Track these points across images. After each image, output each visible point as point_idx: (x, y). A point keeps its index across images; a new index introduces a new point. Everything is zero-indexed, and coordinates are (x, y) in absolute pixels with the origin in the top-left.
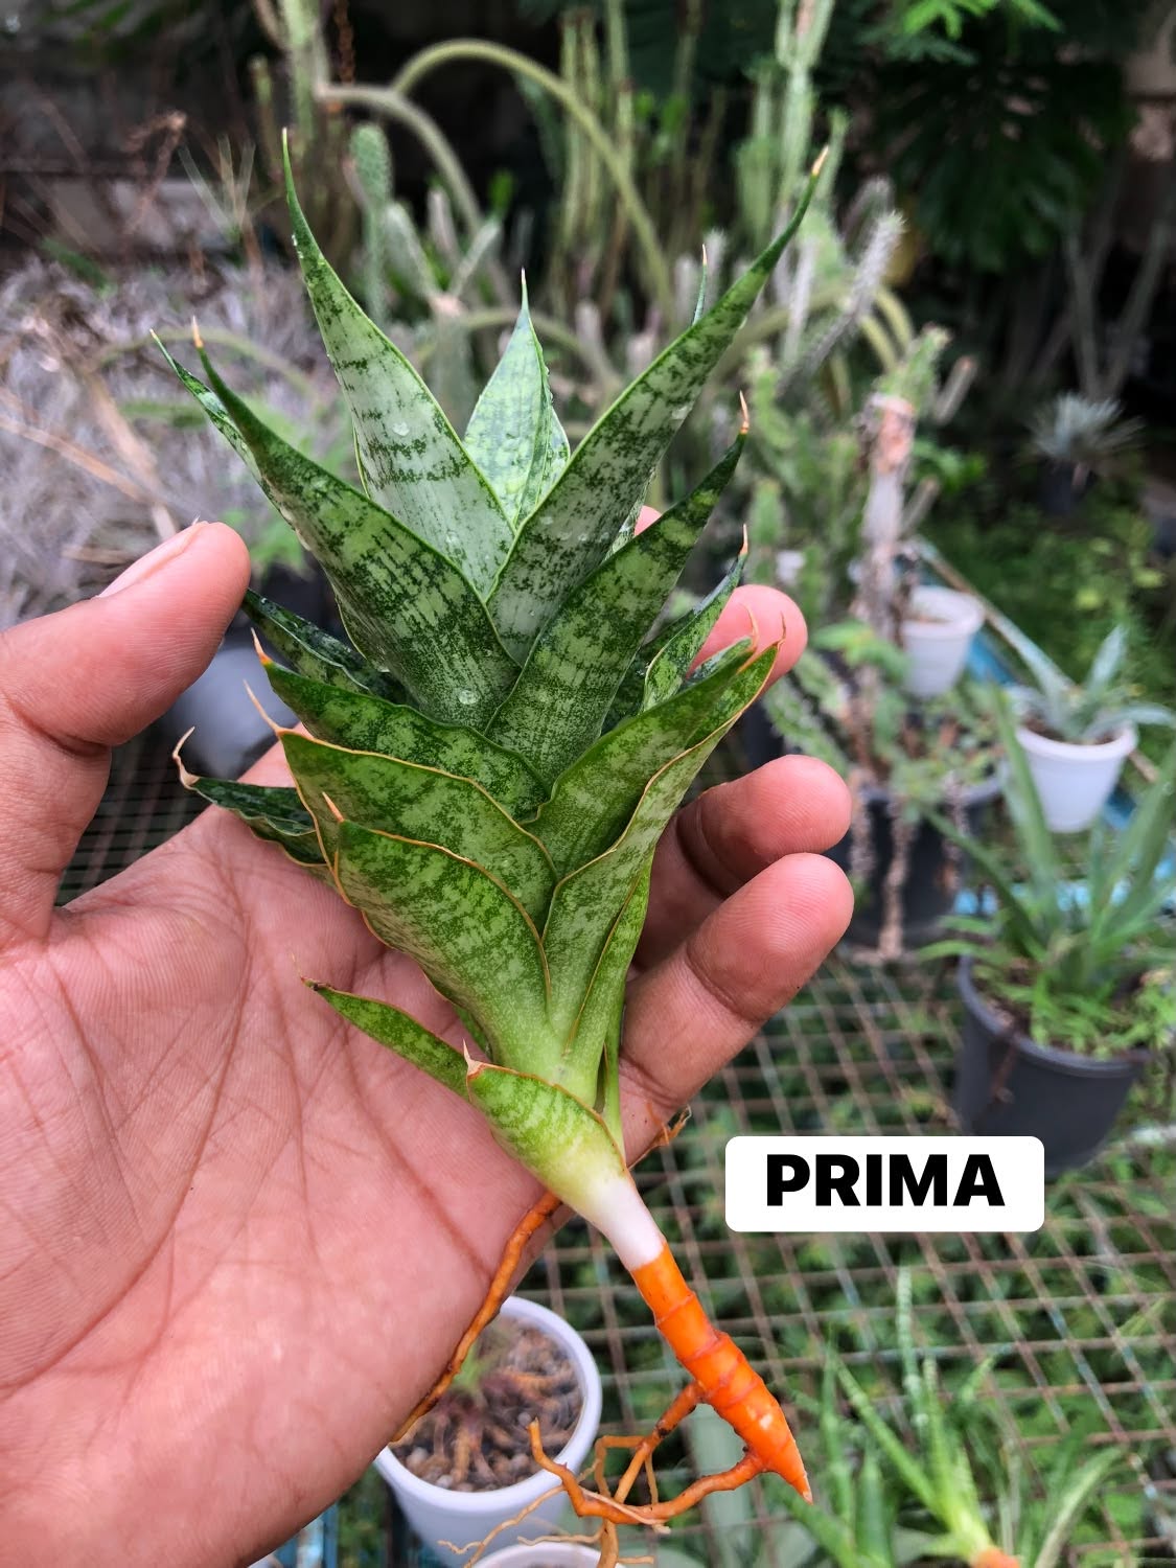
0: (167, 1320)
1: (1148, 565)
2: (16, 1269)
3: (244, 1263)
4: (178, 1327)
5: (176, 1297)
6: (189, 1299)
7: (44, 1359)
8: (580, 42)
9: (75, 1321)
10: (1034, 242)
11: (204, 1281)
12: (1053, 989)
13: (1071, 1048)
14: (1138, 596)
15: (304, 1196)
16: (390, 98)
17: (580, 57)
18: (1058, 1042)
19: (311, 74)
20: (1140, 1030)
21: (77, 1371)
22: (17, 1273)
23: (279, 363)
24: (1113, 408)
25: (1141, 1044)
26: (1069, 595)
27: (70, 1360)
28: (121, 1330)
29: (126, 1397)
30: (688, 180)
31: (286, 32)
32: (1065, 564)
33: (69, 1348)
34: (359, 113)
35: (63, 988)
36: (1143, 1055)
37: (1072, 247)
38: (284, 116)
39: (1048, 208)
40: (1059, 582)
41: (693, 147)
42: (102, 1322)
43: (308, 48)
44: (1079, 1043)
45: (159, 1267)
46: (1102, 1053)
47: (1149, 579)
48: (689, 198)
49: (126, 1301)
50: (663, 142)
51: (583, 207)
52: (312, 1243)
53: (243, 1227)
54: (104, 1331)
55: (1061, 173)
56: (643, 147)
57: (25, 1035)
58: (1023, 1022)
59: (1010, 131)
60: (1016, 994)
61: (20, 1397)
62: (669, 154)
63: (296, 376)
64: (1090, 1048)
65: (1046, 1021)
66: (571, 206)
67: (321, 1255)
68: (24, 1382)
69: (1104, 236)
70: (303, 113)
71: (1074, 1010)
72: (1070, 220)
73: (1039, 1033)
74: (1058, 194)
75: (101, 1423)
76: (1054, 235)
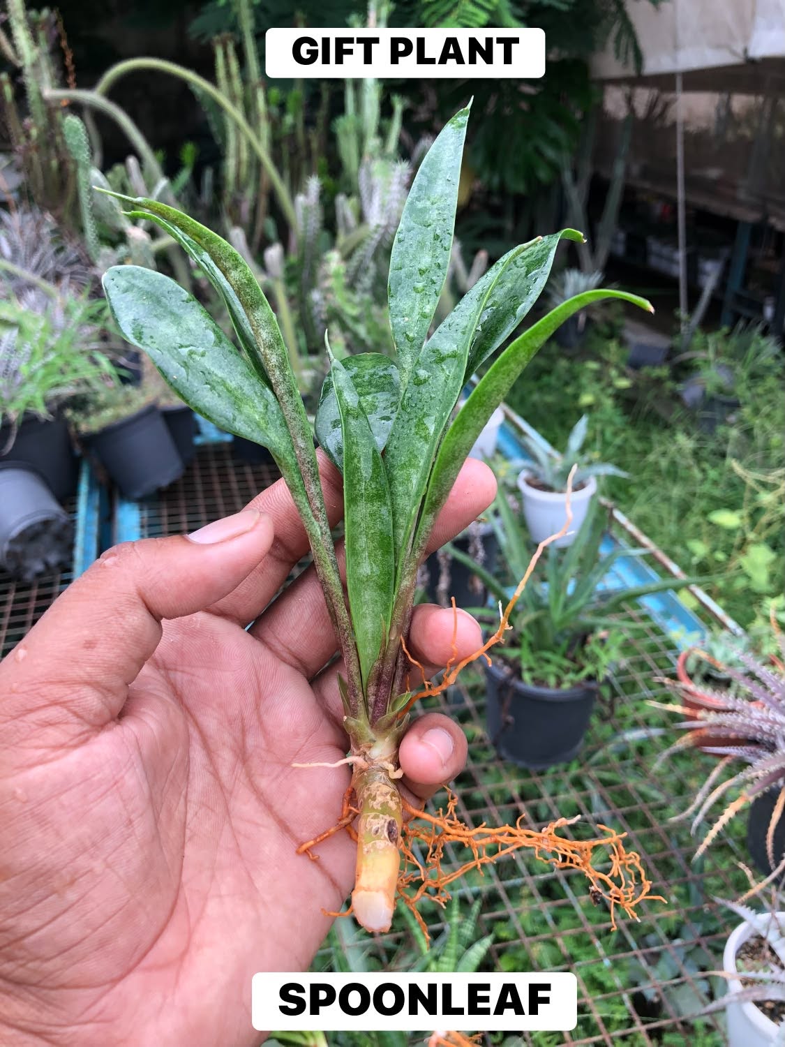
0: (190, 934)
1: (623, 374)
2: (120, 910)
3: (220, 896)
4: (197, 938)
5: (192, 920)
6: (198, 921)
7: (131, 964)
8: (226, 56)
9: (148, 939)
10: (543, 174)
11: (203, 910)
12: (534, 648)
13: (548, 686)
14: (619, 396)
15: (240, 854)
16: (94, 97)
17: (227, 65)
18: (539, 682)
19: (39, 82)
20: (589, 669)
21: (149, 969)
22: (120, 912)
23: (36, 278)
24: (599, 276)
25: (591, 678)
26: (576, 397)
27: (144, 963)
28: (170, 942)
29: (177, 982)
30: (308, 143)
31: (19, 57)
32: (573, 377)
33: (145, 954)
34: (76, 108)
35: (137, 740)
36: (593, 685)
37: (567, 176)
38: (23, 110)
39: (550, 153)
40: (570, 390)
41: (309, 122)
42: (161, 938)
43: (35, 65)
44: (552, 681)
45: (180, 902)
46: (566, 686)
47: (623, 383)
48: (309, 155)
49: (169, 925)
50: (289, 119)
51: (239, 164)
52: (251, 881)
53: (213, 877)
54: (161, 944)
55: (556, 131)
56: (275, 124)
57: (124, 770)
58: (517, 672)
59: (524, 106)
60: (512, 653)
61: (119, 987)
62: (294, 126)
63: (48, 286)
64: (559, 682)
65: (530, 669)
66: (231, 164)
67: (257, 885)
68: (122, 977)
69: (587, 170)
70: (36, 108)
71: (548, 661)
72: (565, 160)
73: (527, 676)
74: (555, 143)
75: (165, 997)
76: (556, 169)
